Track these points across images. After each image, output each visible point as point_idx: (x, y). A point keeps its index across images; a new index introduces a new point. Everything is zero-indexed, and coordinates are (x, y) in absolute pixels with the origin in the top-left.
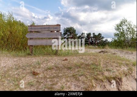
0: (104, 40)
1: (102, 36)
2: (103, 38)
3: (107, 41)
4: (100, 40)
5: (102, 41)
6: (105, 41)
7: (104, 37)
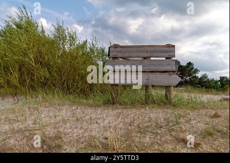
0: (199, 75)
1: (195, 67)
2: (196, 71)
3: (206, 77)
4: (190, 75)
5: (195, 77)
6: (201, 78)
7: (198, 69)
